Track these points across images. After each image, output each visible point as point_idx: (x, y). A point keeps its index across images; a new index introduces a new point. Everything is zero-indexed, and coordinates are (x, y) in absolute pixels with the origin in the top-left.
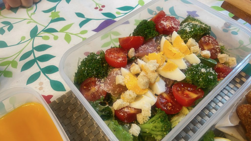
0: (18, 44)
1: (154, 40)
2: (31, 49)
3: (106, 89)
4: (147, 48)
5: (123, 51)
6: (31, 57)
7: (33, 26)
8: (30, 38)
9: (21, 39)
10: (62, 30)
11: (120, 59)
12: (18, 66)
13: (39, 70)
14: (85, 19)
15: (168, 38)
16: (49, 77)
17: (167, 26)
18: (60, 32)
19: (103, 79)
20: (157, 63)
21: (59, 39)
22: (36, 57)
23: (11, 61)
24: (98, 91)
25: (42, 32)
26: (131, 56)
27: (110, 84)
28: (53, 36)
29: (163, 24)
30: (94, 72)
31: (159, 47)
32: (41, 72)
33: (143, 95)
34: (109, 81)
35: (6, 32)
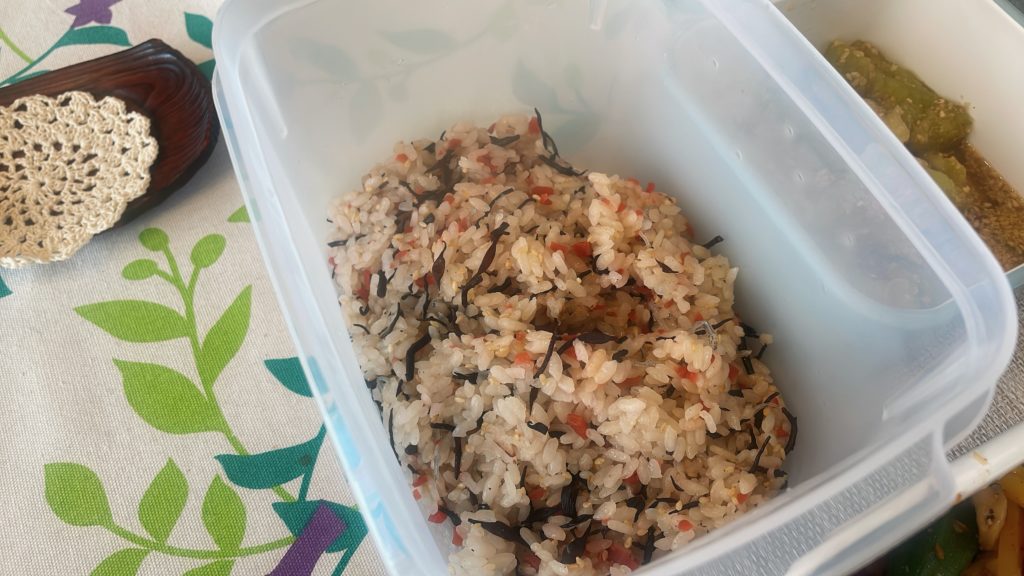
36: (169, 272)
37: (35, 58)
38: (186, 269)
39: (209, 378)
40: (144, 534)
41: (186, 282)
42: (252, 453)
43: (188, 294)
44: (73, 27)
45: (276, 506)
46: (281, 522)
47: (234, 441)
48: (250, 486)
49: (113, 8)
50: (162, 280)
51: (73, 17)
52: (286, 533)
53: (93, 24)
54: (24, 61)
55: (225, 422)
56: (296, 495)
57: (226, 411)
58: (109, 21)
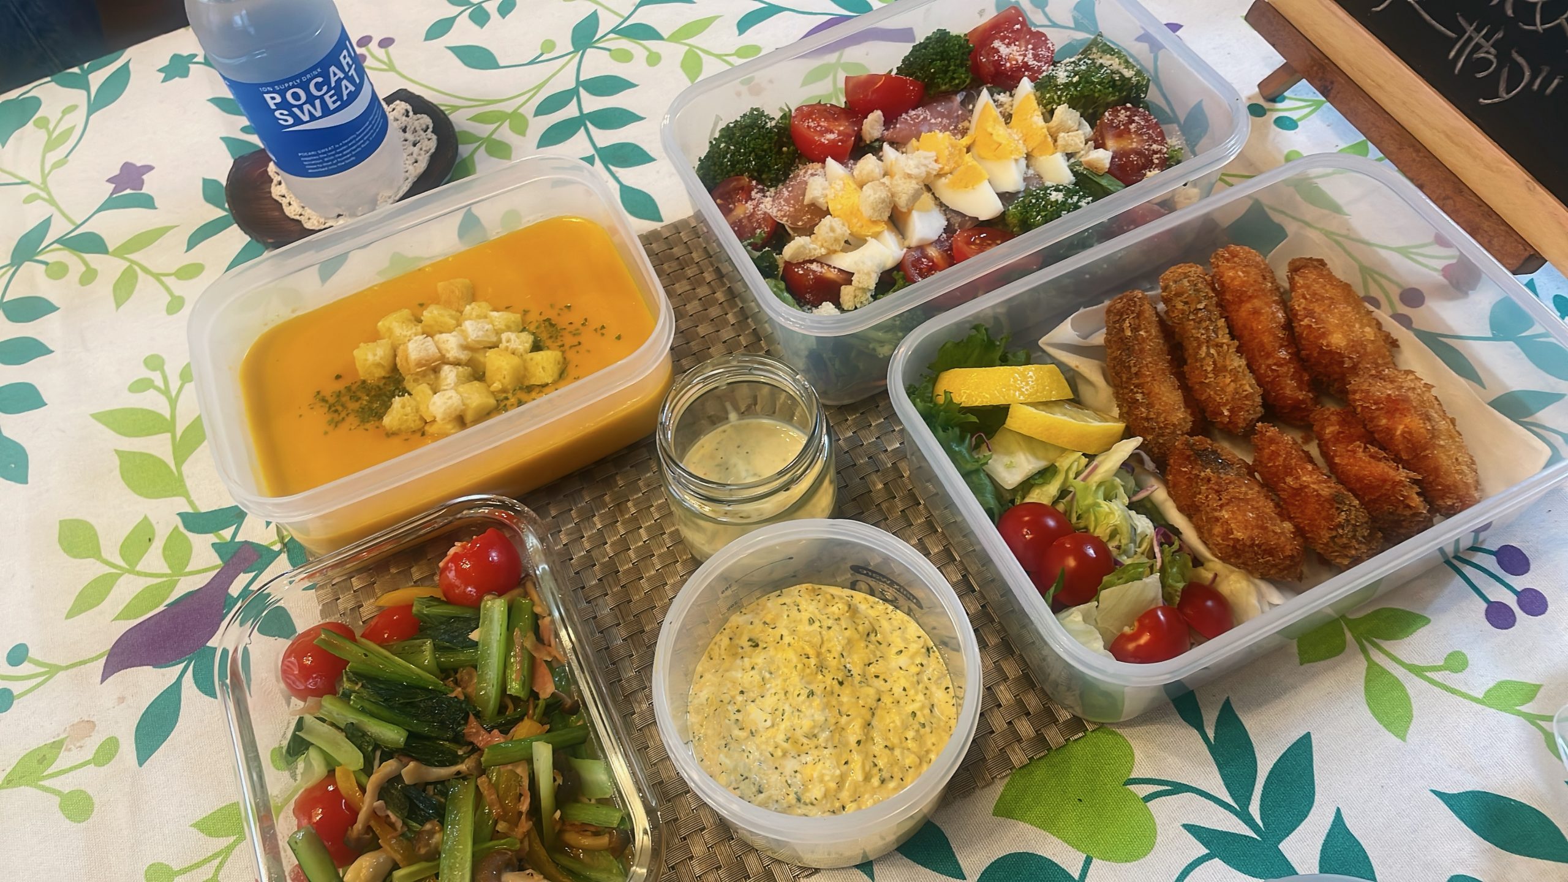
0: (532, 63)
1: (959, 98)
2: (572, 85)
3: (774, 212)
4: (925, 118)
5: (847, 119)
6: (570, 111)
7: (584, 11)
8: (572, 49)
9: (542, 49)
10: (677, 37)
11: (831, 136)
12: (529, 132)
13: (592, 152)
14: (764, 5)
15: (1003, 98)
16: (617, 175)
17: (1009, 60)
18: (671, 41)
19: (772, 190)
20: (936, 161)
21: (662, 62)
22: (585, 112)
23: (510, 111)
24: (752, 215)
25: (612, 36)
26: (870, 134)
27: (787, 201)
28: (647, 53)
29: (997, 51)
30: (750, 161)
31: (966, 124)
32: (597, 158)
33: (869, 238)
34: (786, 193)
35: (492, 17)
36: (163, 387)
37: (79, 223)
38: (174, 386)
39: (179, 463)
40: (123, 564)
41: (174, 394)
42: (203, 511)
43: (173, 403)
44: (112, 194)
45: (213, 545)
46: (216, 555)
47: (191, 503)
48: (198, 533)
49: (144, 177)
50: (156, 392)
51: (114, 185)
52: (219, 562)
53: (128, 191)
54: (69, 224)
55: (187, 491)
56: (229, 538)
57: (189, 483)
58: (141, 189)
